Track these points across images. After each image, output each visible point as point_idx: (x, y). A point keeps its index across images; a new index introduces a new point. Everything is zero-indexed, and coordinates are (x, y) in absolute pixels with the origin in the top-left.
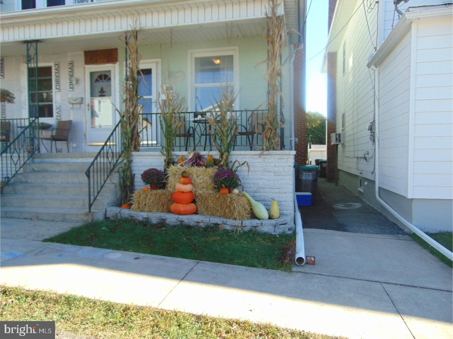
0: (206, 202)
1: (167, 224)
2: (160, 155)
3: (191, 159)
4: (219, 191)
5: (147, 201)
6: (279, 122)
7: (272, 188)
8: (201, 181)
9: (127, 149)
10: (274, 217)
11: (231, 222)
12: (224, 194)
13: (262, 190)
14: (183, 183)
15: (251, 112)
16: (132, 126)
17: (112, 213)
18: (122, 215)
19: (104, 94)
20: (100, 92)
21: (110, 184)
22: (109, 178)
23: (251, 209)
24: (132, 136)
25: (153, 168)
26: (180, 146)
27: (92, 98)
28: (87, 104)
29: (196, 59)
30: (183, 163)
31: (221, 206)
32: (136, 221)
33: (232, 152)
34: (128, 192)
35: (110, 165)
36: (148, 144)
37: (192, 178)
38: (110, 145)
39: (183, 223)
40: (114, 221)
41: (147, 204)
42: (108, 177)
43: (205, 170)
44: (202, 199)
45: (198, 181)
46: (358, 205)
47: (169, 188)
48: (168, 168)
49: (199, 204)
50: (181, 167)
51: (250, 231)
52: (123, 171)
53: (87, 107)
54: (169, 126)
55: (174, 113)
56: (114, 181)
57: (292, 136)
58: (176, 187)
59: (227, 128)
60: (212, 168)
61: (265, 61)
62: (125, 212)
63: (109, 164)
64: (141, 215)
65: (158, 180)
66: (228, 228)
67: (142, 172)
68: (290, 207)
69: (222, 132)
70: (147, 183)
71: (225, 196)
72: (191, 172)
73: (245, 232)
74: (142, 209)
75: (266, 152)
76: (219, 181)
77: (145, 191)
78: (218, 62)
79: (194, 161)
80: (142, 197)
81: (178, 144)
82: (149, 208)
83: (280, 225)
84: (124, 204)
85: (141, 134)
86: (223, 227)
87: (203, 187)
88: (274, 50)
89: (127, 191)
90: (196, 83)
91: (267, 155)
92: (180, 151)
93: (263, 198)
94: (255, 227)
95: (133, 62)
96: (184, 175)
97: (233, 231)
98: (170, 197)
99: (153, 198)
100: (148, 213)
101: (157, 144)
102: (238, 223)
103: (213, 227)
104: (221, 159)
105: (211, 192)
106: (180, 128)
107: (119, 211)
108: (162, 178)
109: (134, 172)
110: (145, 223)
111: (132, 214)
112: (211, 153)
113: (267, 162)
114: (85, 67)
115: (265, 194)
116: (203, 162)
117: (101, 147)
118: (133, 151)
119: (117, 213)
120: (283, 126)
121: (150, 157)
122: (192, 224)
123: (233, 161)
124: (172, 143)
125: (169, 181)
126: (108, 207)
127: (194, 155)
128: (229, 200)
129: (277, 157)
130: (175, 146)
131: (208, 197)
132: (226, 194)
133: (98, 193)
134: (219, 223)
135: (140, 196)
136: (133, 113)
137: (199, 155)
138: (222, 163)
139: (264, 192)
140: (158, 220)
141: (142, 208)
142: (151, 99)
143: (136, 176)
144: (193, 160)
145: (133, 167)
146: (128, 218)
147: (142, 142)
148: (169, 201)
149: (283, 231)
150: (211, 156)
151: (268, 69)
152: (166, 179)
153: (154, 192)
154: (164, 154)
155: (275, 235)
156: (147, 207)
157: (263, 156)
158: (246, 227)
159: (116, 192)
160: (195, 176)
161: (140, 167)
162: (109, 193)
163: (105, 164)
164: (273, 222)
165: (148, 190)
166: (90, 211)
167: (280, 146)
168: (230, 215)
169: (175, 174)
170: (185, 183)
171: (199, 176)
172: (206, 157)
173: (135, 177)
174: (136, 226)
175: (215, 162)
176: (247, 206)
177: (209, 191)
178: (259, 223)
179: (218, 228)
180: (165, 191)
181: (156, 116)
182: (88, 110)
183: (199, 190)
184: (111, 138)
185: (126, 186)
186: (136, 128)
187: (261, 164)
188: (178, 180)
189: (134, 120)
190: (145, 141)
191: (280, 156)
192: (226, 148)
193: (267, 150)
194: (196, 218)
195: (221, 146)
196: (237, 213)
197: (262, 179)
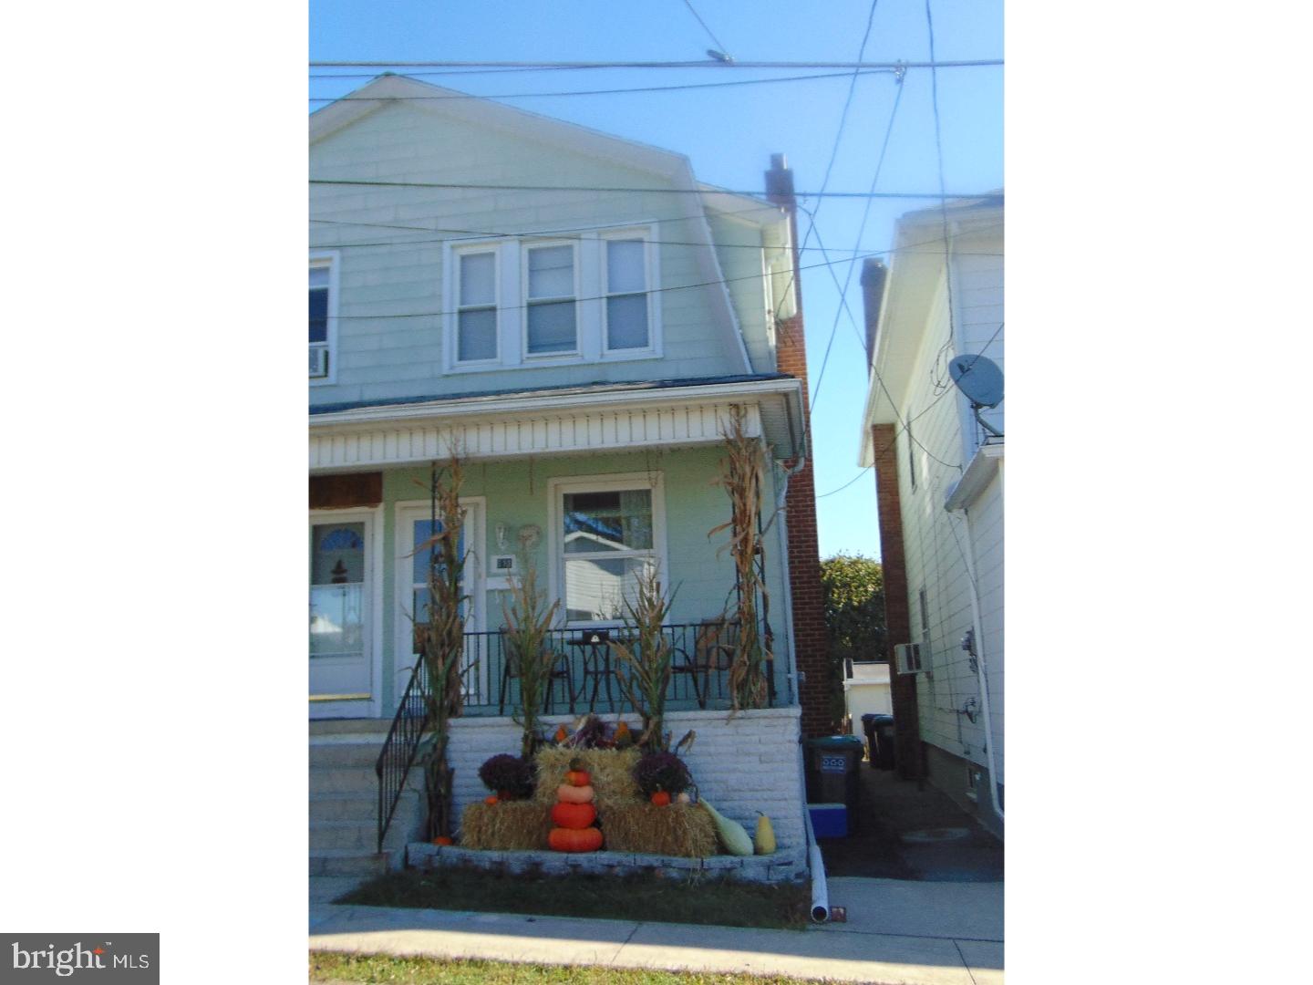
0: (623, 823)
2: (513, 726)
3: (582, 731)
4: (650, 800)
5: (498, 825)
6: (764, 649)
7: (757, 791)
8: (610, 778)
9: (438, 712)
10: (765, 851)
11: (679, 861)
12: (661, 805)
13: (736, 796)
14: (573, 783)
16: (449, 661)
17: (419, 855)
18: (443, 859)
19: (345, 576)
20: (333, 572)
21: (410, 790)
22: (407, 778)
23: (718, 835)
24: (448, 683)
25: (503, 753)
27: (316, 586)
29: (566, 497)
30: (569, 742)
31: (656, 830)
32: (479, 870)
33: (668, 715)
34: (444, 808)
37: (591, 772)
39: (579, 869)
41: (497, 834)
42: (405, 776)
43: (618, 756)
44: (615, 818)
45: (603, 778)
46: (960, 833)
47: (542, 797)
48: (532, 752)
50: (565, 750)
51: (720, 879)
52: (432, 763)
56: (416, 787)
57: (791, 670)
58: (560, 792)
59: (655, 664)
60: (630, 750)
61: (729, 525)
62: (452, 852)
64: (487, 858)
65: (518, 780)
66: (674, 874)
67: (480, 765)
68: (797, 829)
69: (647, 673)
70: (492, 787)
71: (664, 807)
72: (588, 759)
73: (709, 882)
74: (486, 844)
75: (740, 713)
76: (648, 777)
77: (490, 803)
79: (589, 736)
82: (501, 841)
83: (779, 865)
85: (463, 679)
86: (663, 873)
87: (614, 792)
88: (744, 504)
89: (440, 807)
90: (565, 552)
91: (742, 718)
92: (561, 715)
93: (741, 812)
94: (729, 870)
96: (576, 766)
97: (684, 881)
98: (544, 815)
99: (508, 818)
100: (500, 852)
102: (693, 862)
103: (642, 876)
104: (644, 730)
105: (632, 801)
107: (435, 851)
108: (524, 775)
110: (498, 874)
111: (466, 855)
112: (625, 717)
113: (743, 734)
115: (742, 803)
116: (610, 737)
118: (449, 717)
119: (433, 857)
120: (772, 656)
122: (599, 870)
123: (669, 734)
125: (541, 780)
126: (410, 843)
127: (589, 722)
128: (673, 816)
129: (763, 722)
131: (627, 812)
132: (667, 804)
133: (392, 811)
134: (655, 864)
137: (600, 722)
138: (644, 738)
139: (741, 800)
140: (525, 866)
141: (488, 842)
143: (457, 773)
144: (588, 733)
146: (456, 864)
148: (543, 824)
149: (785, 878)
150: (625, 724)
151: (735, 539)
152: (533, 776)
153: (510, 805)
154: (518, 723)
155: (770, 885)
156: (497, 838)
157: (734, 722)
158: (712, 871)
159: (421, 809)
160: (596, 768)
161: (472, 752)
162: (410, 813)
163: (403, 747)
164: (765, 859)
165: (495, 803)
166: (380, 852)
167: (767, 698)
168: (675, 846)
169: (553, 767)
170: (577, 785)
171: (605, 768)
172: (615, 726)
173: (455, 776)
175: (635, 737)
176: (709, 829)
177: (627, 799)
178: (735, 863)
179: (654, 876)
180: (532, 804)
183: (606, 799)
186: (456, 667)
187: (730, 737)
188: (562, 778)
189: (451, 650)
191: (769, 720)
192: (656, 706)
193: (742, 707)
194: (605, 857)
195: (643, 701)
196: (690, 842)
197: (734, 770)
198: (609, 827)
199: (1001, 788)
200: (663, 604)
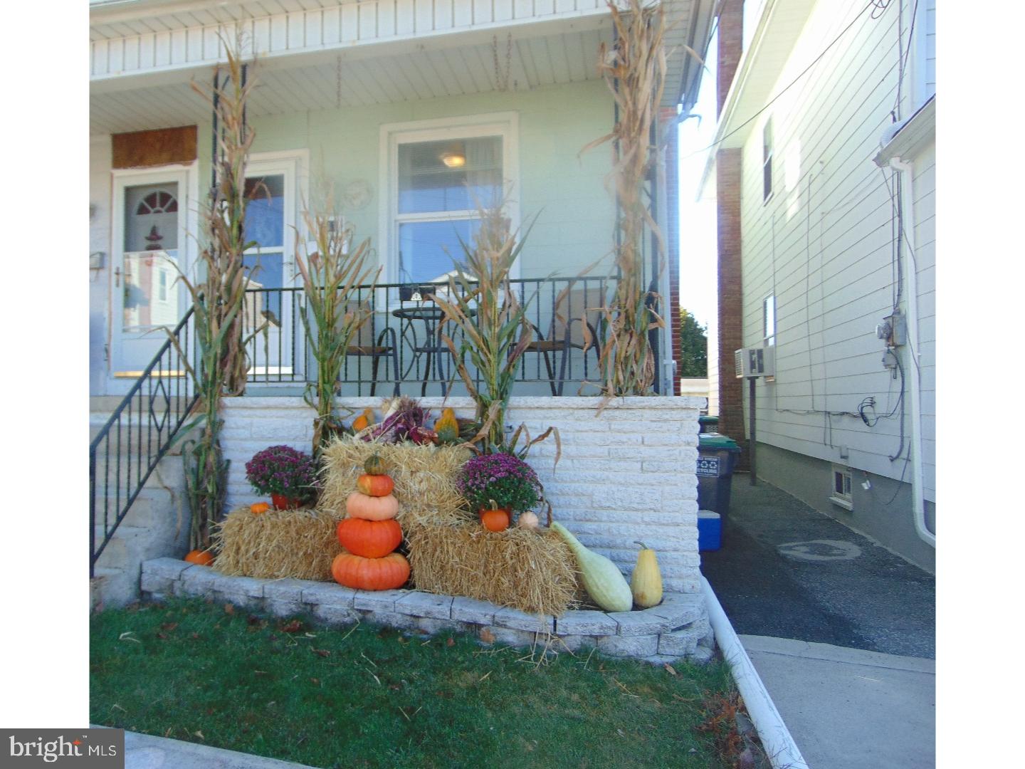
0: (438, 553)
1: (318, 619)
2: (303, 407)
3: (391, 418)
4: (479, 521)
5: (263, 543)
7: (637, 510)
8: (424, 486)
9: (209, 389)
10: (649, 603)
11: (518, 619)
12: (496, 531)
13: (604, 515)
14: (368, 492)
15: (566, 284)
16: (225, 324)
17: (157, 578)
18: (186, 587)
19: (159, 242)
20: (149, 239)
21: (157, 488)
22: (154, 472)
23: (579, 578)
24: (226, 351)
25: (282, 443)
26: (360, 382)
27: (128, 253)
28: (114, 270)
29: (403, 149)
30: (367, 430)
31: (486, 567)
32: (229, 608)
33: (514, 400)
34: (209, 512)
35: (160, 436)
36: (267, 375)
37: (395, 477)
38: (160, 378)
39: (369, 616)
40: (162, 605)
41: (262, 555)
42: (151, 469)
44: (427, 543)
45: (414, 486)
46: (851, 550)
47: (328, 506)
48: (324, 444)
49: (417, 557)
50: (363, 443)
51: (583, 651)
52: (197, 453)
53: (114, 277)
54: (328, 324)
55: (342, 288)
56: (167, 483)
57: (666, 356)
58: (349, 503)
59: (497, 330)
60: (456, 448)
61: (608, 137)
62: (197, 577)
63: (155, 432)
64: (244, 589)
65: (296, 484)
66: (510, 637)
67: (249, 457)
69: (485, 341)
70: (263, 490)
71: (499, 535)
72: (393, 458)
73: (566, 655)
74: (245, 569)
75: (615, 401)
76: (479, 488)
77: (256, 513)
78: (456, 162)
79: (400, 426)
80: (247, 532)
81: (353, 375)
82: (266, 566)
83: (673, 630)
84: (196, 548)
85: (249, 348)
86: (491, 636)
87: (429, 506)
88: (634, 104)
89: (204, 510)
90: (400, 212)
91: (618, 408)
92: (359, 396)
93: (606, 537)
94: (596, 637)
95: (233, 148)
96: (374, 468)
97: (525, 651)
98: (329, 532)
99: (279, 536)
100: (263, 582)
101: (293, 375)
102: (541, 622)
103: (462, 634)
104: (479, 422)
105: (455, 520)
106: (358, 328)
107: (177, 574)
108: (306, 475)
109: (226, 456)
110: (254, 615)
111: (216, 584)
112: (451, 401)
113: (619, 431)
114: (112, 176)
115: (614, 526)
116: (428, 428)
117: (133, 383)
118: (227, 395)
119: (173, 581)
121: (274, 412)
122: (397, 621)
123: (516, 428)
124: (335, 373)
125: (328, 484)
126: (148, 559)
127: (401, 406)
128: (512, 548)
129: (647, 413)
130: (346, 381)
131: (446, 537)
132: (502, 529)
133: (120, 519)
134: (482, 621)
135: (241, 528)
136: (229, 288)
137: (415, 408)
138: (484, 432)
139: (611, 522)
140: (293, 606)
141: (248, 566)
142: (280, 255)
143: (234, 465)
144: (398, 422)
145: (224, 439)
146: (203, 596)
147: (252, 369)
148: (327, 545)
149: (682, 652)
150: (451, 410)
151: (617, 160)
152: (318, 478)
153: (283, 517)
154: (312, 405)
155: (663, 666)
156: (262, 562)
157: (606, 413)
158: (569, 638)
159: (172, 514)
160: (404, 470)
161: (245, 440)
162: (153, 519)
163: (145, 432)
164: (649, 619)
165: (264, 512)
166: (91, 576)
167: (653, 381)
168: (513, 595)
169: (345, 466)
170: (375, 494)
171: (418, 470)
172: (437, 413)
173: (230, 470)
174: (227, 623)
175: (464, 430)
176: (567, 569)
177: (447, 516)
178: (609, 628)
179: (477, 637)
180: (314, 516)
181: (293, 295)
182: (118, 285)
183: (416, 515)
184: (165, 357)
185: (204, 497)
186: (237, 329)
187: (599, 435)
188: (354, 482)
189: (230, 307)
190: (261, 366)
191: (660, 412)
192: (496, 387)
193: (619, 393)
194: (409, 602)
195: (478, 381)
196: (538, 591)
197: (603, 481)
198: (419, 555)
199: (929, 507)
200: (513, 243)
